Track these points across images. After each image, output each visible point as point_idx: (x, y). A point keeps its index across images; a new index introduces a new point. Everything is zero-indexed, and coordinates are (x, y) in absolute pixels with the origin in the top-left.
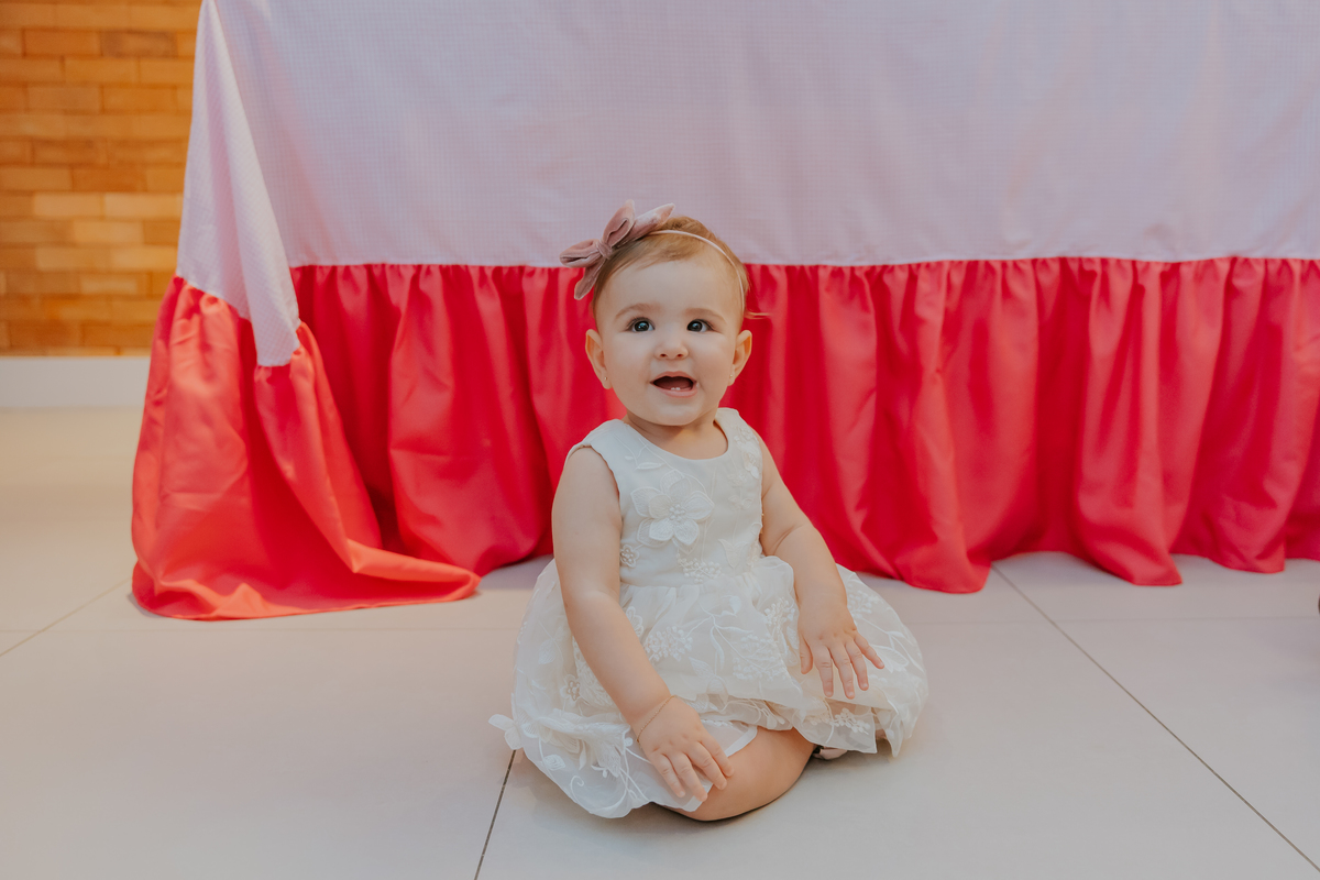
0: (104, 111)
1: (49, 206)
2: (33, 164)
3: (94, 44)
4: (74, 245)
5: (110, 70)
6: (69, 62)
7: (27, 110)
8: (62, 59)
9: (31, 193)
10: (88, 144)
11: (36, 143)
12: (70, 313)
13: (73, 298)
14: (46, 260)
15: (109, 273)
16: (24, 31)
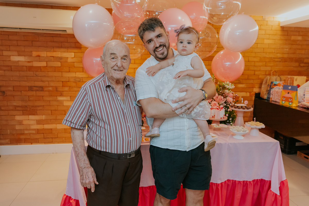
0: (29, 101)
1: (18, 118)
2: (15, 110)
3: (27, 89)
4: (23, 124)
5: (30, 93)
6: (22, 92)
7: (14, 101)
8: (21, 91)
9: (15, 116)
10: (26, 106)
11: (16, 106)
12: (22, 137)
13: (23, 134)
14: (18, 127)
15: (30, 129)
16: (13, 86)
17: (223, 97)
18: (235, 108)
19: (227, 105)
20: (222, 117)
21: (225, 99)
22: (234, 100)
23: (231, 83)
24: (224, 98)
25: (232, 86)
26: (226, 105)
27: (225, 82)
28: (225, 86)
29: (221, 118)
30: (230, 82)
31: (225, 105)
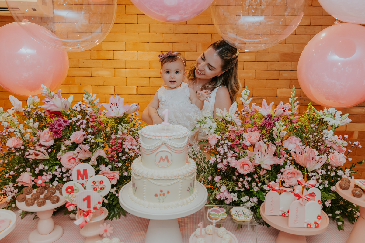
17: (316, 153)
18: (354, 196)
19: (329, 173)
20: (312, 223)
21: (324, 159)
22: (350, 159)
23: (341, 113)
24: (320, 153)
25: (342, 120)
26: (324, 173)
27: (325, 109)
28: (324, 120)
29: (309, 226)
30: (338, 109)
31: (322, 176)
